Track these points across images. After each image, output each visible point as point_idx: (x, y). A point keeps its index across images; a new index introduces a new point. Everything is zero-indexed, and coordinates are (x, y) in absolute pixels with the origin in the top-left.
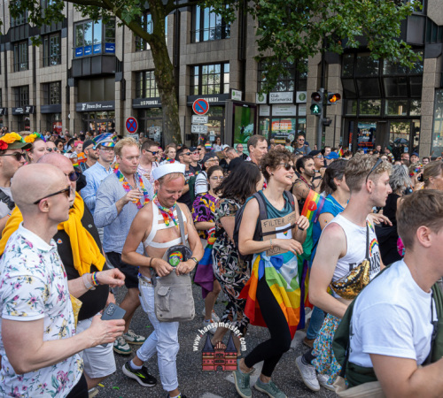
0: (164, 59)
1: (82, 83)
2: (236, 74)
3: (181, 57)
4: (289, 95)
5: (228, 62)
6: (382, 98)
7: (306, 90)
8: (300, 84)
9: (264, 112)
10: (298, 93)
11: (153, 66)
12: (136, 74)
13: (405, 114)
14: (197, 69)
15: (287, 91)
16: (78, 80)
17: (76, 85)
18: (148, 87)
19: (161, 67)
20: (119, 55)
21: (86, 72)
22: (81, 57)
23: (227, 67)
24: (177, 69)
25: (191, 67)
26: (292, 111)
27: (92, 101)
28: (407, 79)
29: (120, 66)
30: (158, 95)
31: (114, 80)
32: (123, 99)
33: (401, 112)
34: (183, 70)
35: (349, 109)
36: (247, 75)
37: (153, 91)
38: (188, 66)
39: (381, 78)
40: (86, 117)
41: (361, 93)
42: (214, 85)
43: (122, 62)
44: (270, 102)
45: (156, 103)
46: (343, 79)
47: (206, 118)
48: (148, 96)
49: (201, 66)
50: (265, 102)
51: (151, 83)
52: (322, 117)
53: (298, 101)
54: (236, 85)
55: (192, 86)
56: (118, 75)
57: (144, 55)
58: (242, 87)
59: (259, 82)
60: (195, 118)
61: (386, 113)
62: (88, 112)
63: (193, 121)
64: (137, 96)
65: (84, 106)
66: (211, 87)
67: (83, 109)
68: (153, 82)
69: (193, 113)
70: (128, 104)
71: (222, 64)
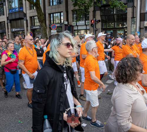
0: (40, 12)
1: (12, 22)
2: (65, 16)
3: (46, 11)
4: (84, 22)
5: (62, 12)
6: (114, 22)
7: (89, 20)
8: (87, 18)
9: (75, 28)
10: (86, 21)
11: (37, 15)
12: (31, 17)
13: (122, 27)
14: (52, 15)
15: (83, 21)
16: (11, 21)
17: (10, 22)
18: (35, 22)
19: (39, 14)
20: (25, 11)
21: (14, 18)
22: (11, 13)
23: (62, 14)
24: (45, 15)
25: (50, 14)
26: (85, 27)
27: (17, 28)
28: (122, 15)
29: (25, 15)
30: (39, 25)
31: (23, 20)
32: (27, 26)
33: (120, 26)
34: (47, 15)
35: (104, 26)
36: (69, 16)
37: (37, 23)
38: (49, 14)
39: (113, 15)
40: (15, 33)
41: (107, 20)
42: (58, 20)
43: (26, 14)
44: (77, 25)
45: (39, 27)
46: (101, 16)
47: (56, 31)
48: (36, 25)
49: (53, 14)
50: (75, 25)
51: (37, 21)
52: (95, 28)
53: (86, 24)
54: (65, 19)
55: (50, 21)
56: (25, 18)
57: (34, 11)
58: (67, 20)
59: (73, 18)
60: (52, 31)
61: (116, 27)
62: (15, 32)
63: (51, 32)
64: (32, 25)
65: (14, 30)
66: (57, 21)
67: (14, 31)
68: (37, 20)
69: (51, 29)
70: (29, 28)
71: (60, 13)
